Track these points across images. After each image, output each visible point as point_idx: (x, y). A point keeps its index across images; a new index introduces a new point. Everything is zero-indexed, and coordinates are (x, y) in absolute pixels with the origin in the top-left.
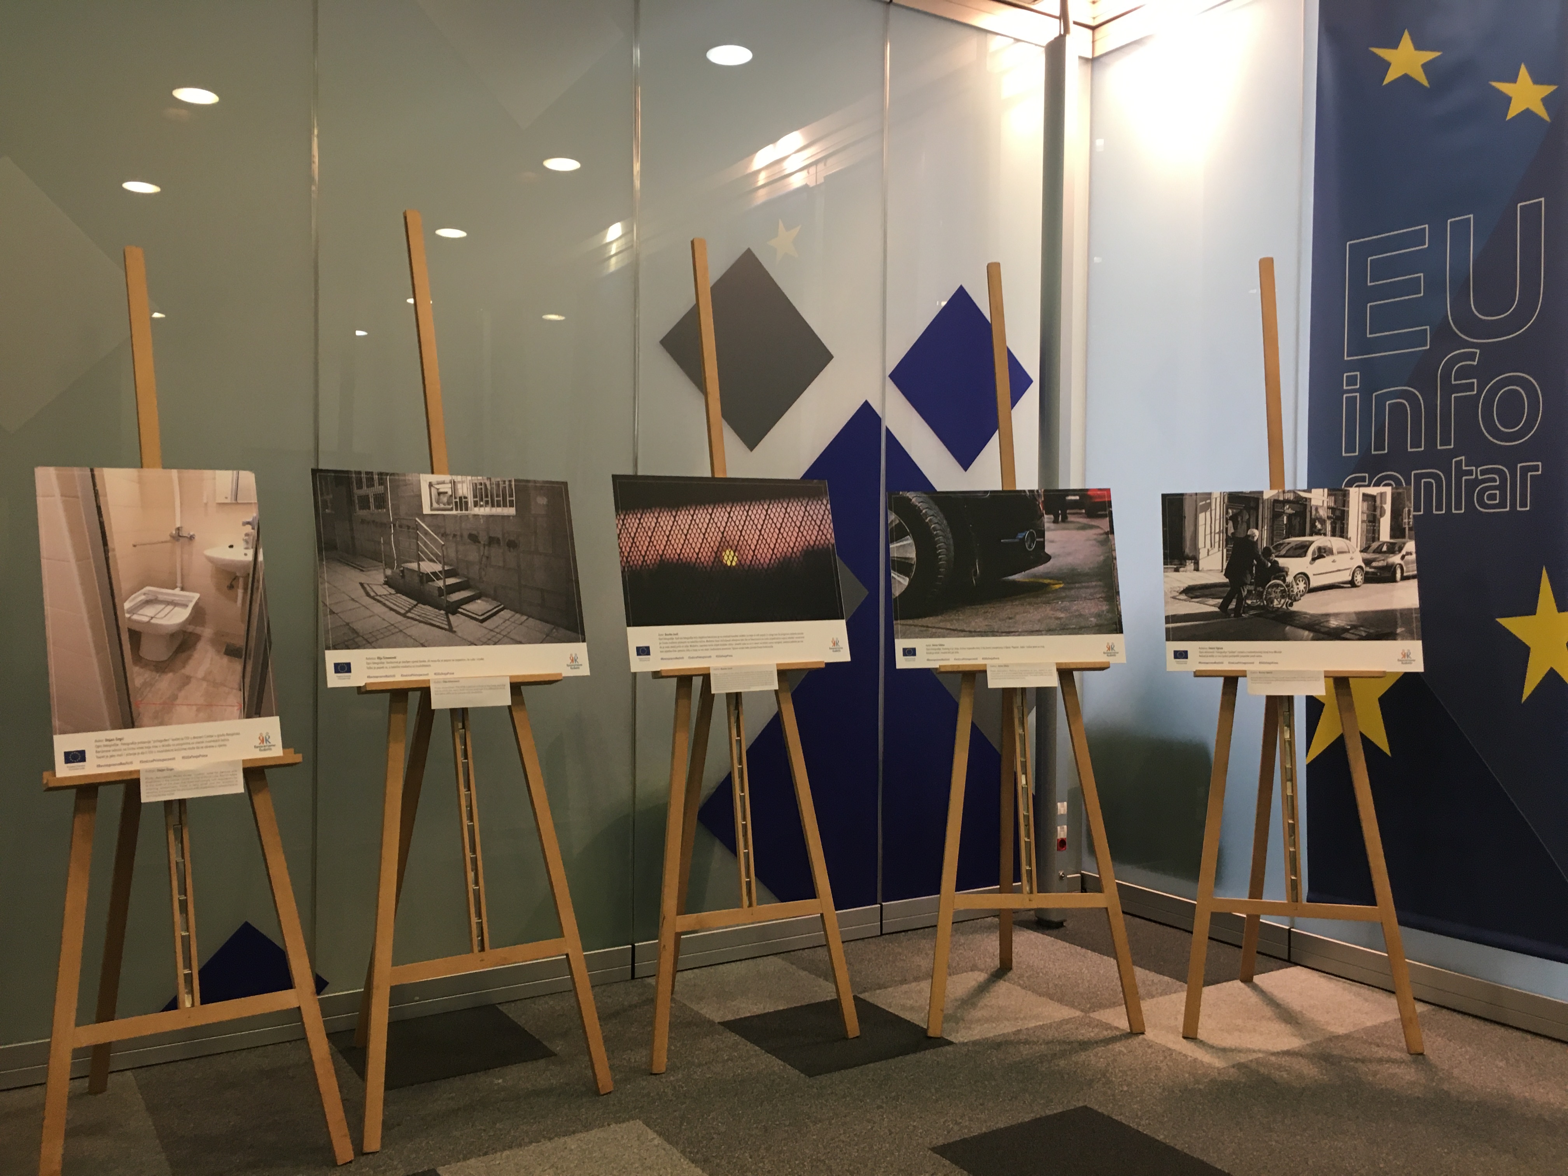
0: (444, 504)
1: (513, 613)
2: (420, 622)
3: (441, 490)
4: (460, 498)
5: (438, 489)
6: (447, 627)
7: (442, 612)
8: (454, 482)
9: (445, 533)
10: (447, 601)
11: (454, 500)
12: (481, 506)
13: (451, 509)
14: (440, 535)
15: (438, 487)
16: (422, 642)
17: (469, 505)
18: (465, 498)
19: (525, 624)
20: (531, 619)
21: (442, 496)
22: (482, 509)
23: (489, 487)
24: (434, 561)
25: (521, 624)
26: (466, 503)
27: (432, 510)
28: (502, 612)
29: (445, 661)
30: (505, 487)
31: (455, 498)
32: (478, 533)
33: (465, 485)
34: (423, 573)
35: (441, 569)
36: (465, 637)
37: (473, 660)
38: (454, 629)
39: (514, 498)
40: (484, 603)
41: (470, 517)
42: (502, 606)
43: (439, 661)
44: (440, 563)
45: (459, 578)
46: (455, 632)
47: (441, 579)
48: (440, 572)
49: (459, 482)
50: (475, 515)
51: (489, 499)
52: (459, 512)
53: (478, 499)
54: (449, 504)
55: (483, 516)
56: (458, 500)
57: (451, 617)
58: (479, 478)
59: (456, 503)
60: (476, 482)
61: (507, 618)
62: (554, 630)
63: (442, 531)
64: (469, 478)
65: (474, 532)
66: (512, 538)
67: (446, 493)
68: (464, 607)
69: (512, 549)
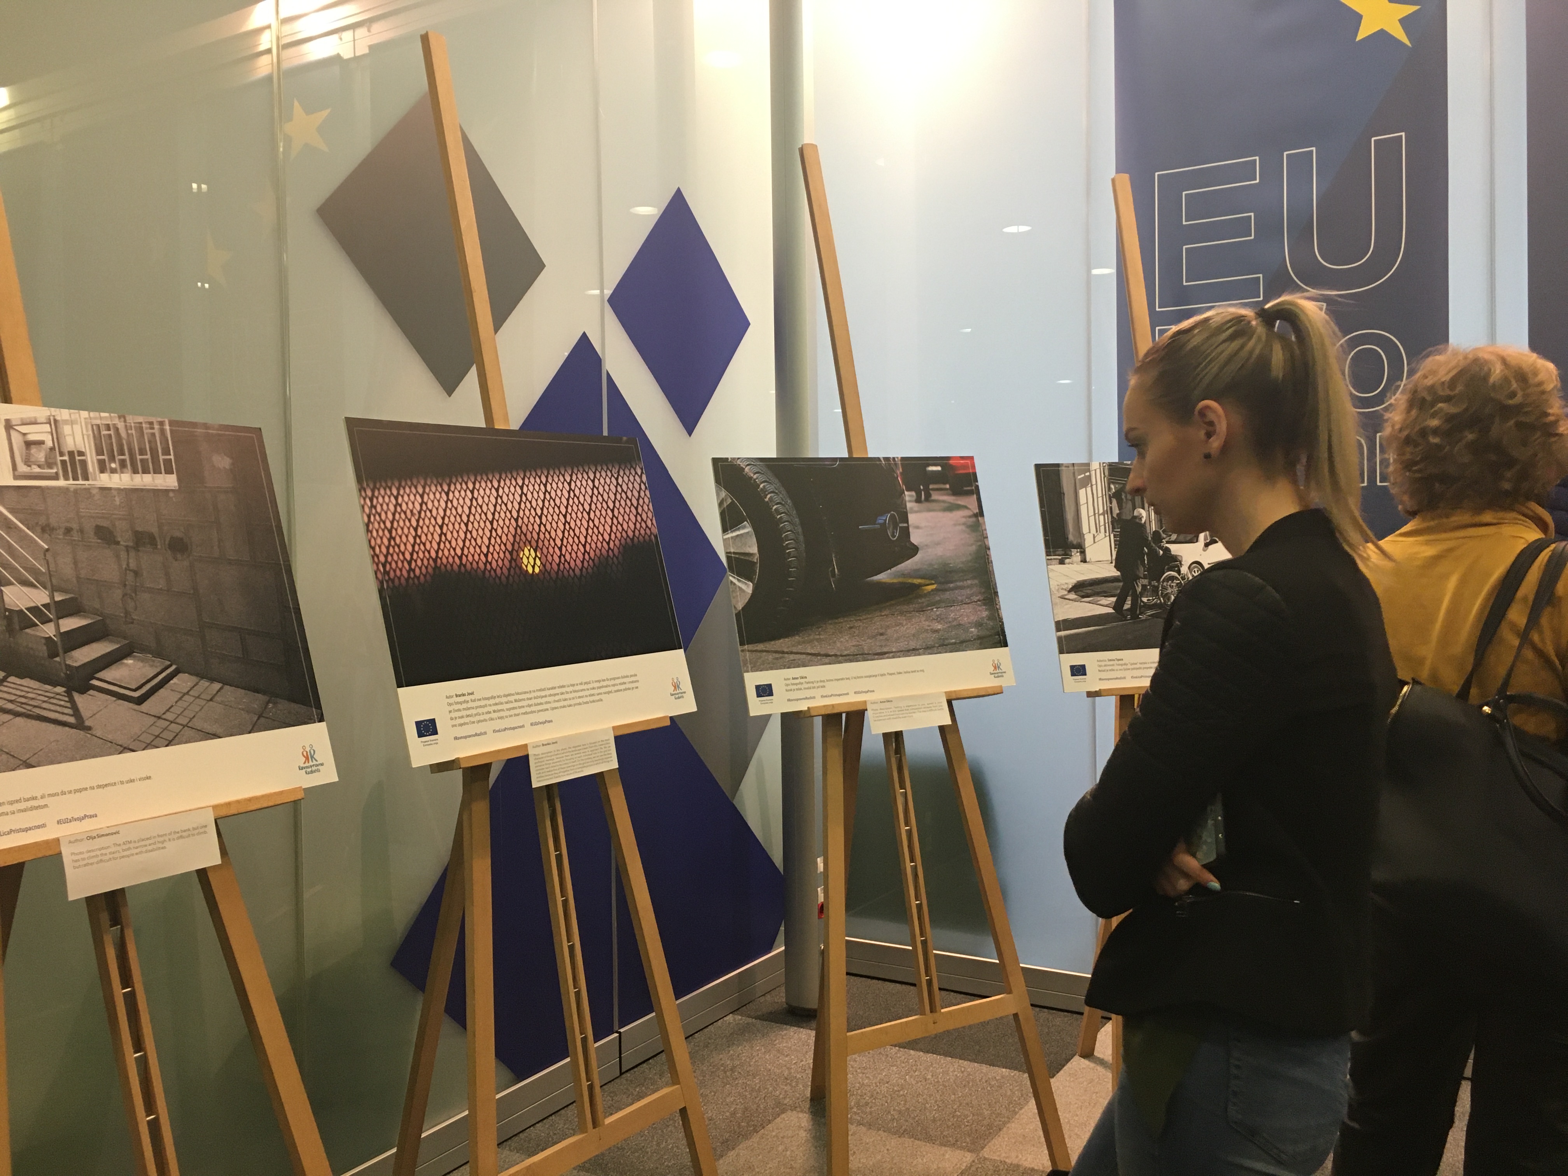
0: (39, 466)
1: (194, 679)
2: (17, 714)
3: (31, 437)
4: (71, 454)
5: (24, 434)
6: (72, 720)
7: (60, 689)
8: (56, 421)
9: (48, 525)
10: (68, 667)
11: (59, 458)
12: (113, 471)
13: (56, 477)
14: (39, 529)
15: (24, 429)
16: (24, 758)
17: (90, 468)
18: (81, 453)
19: (217, 698)
20: (227, 687)
21: (34, 450)
22: (116, 477)
23: (123, 434)
24: (32, 585)
25: (211, 700)
26: (84, 463)
27: (16, 477)
28: (175, 680)
29: (76, 791)
30: (153, 435)
31: (62, 454)
32: (114, 525)
33: (77, 428)
34: (10, 611)
35: (47, 600)
36: (110, 737)
37: (132, 781)
38: (87, 723)
39: (172, 457)
40: (140, 664)
41: (94, 492)
42: (174, 667)
43: (63, 793)
44: (45, 588)
45: (85, 617)
46: (89, 728)
47: (50, 620)
48: (46, 606)
49: (66, 422)
50: (103, 489)
51: (127, 457)
52: (71, 482)
53: (105, 457)
54: (50, 465)
55: (119, 489)
56: (66, 458)
57: (76, 696)
58: (103, 415)
59: (63, 463)
60: (98, 422)
61: (185, 691)
62: (271, 705)
63: (42, 520)
64: (84, 414)
65: (105, 523)
66: (178, 534)
67: (42, 443)
68: (100, 675)
69: (179, 556)
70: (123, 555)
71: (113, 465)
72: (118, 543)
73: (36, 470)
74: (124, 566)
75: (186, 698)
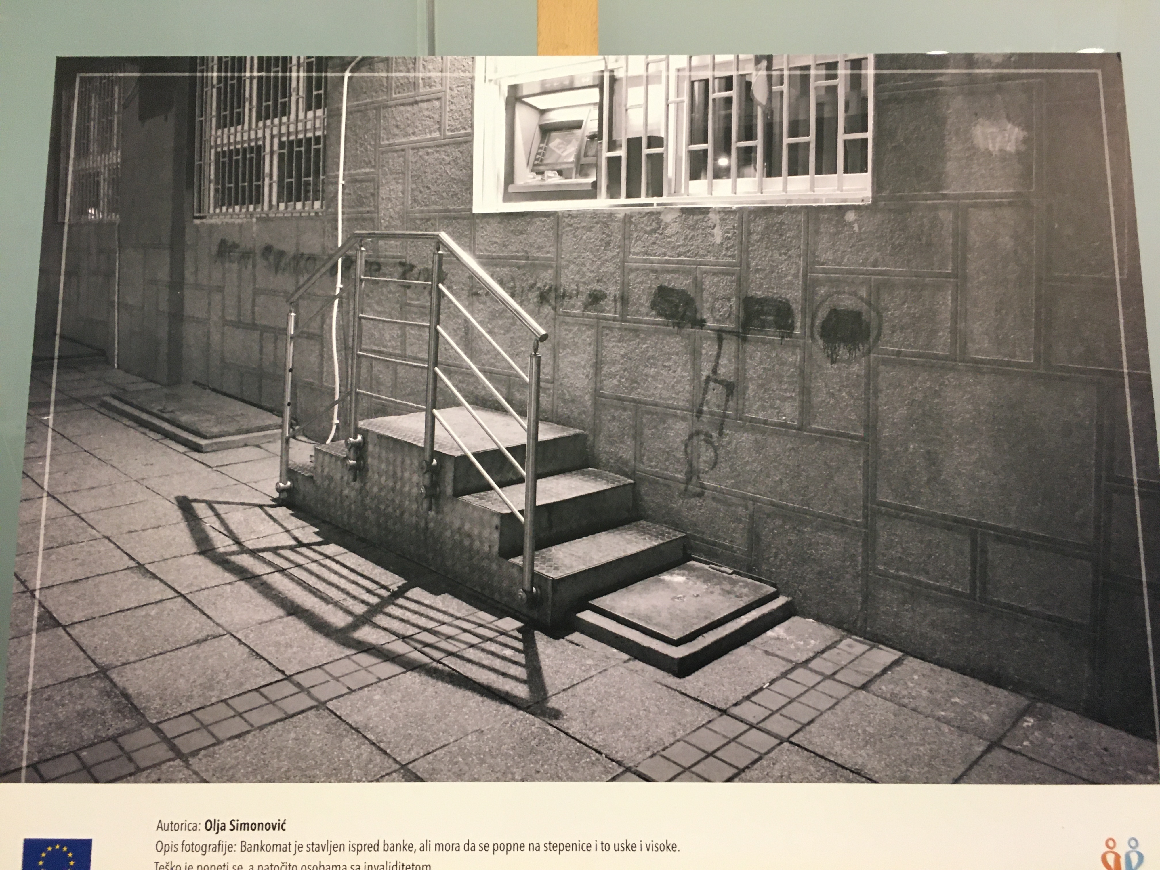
0: (560, 173)
2: (410, 666)
3: (554, 117)
4: (634, 144)
5: (543, 112)
6: (521, 691)
7: (510, 624)
8: (613, 80)
9: (556, 288)
10: (537, 578)
11: (606, 154)
12: (720, 173)
13: (592, 192)
14: (533, 296)
15: (540, 102)
16: (404, 758)
17: (670, 171)
18: (655, 141)
20: (912, 663)
21: (556, 141)
22: (723, 185)
23: (760, 94)
24: (498, 408)
26: (657, 162)
30: (832, 90)
31: (612, 145)
33: (657, 92)
34: (441, 456)
35: (521, 438)
38: (553, 703)
39: (869, 135)
40: (701, 587)
41: (668, 218)
42: (781, 600)
43: (469, 847)
44: (522, 413)
45: (597, 477)
46: (556, 714)
47: (520, 480)
48: (518, 451)
49: (634, 81)
50: (687, 212)
51: (758, 143)
52: (623, 200)
53: (709, 146)
54: (582, 169)
55: (726, 212)
56: (622, 153)
57: (541, 641)
58: (720, 58)
59: (614, 163)
60: (707, 74)
61: (802, 657)
62: (1029, 721)
63: (546, 277)
64: (679, 61)
65: (682, 283)
66: (847, 303)
67: (578, 125)
68: (605, 602)
69: (843, 352)
70: (709, 349)
71: (723, 162)
72: (701, 323)
73: (553, 179)
74: (705, 374)
75: (800, 674)
